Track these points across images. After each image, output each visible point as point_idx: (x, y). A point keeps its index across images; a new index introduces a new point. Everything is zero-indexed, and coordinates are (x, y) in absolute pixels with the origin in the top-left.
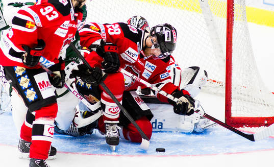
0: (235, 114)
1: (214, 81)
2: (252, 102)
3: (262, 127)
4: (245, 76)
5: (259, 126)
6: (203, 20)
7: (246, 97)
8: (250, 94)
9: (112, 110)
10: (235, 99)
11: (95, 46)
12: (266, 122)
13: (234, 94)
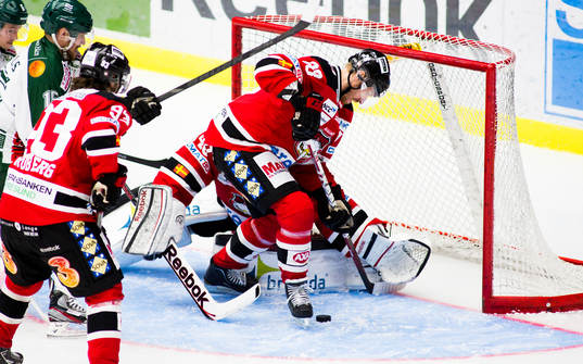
0: (498, 291)
1: (466, 239)
2: (526, 272)
3: (543, 313)
4: (514, 229)
5: (538, 311)
6: (447, 139)
7: (517, 266)
8: (523, 260)
9: (298, 257)
10: (498, 267)
11: (289, 92)
12: (548, 305)
13: (496, 260)
